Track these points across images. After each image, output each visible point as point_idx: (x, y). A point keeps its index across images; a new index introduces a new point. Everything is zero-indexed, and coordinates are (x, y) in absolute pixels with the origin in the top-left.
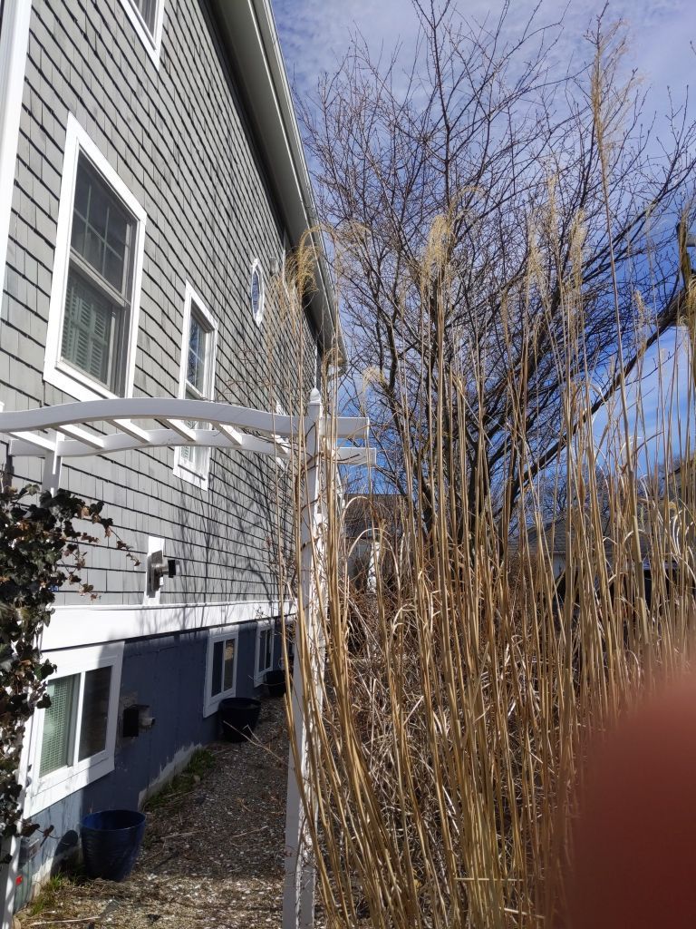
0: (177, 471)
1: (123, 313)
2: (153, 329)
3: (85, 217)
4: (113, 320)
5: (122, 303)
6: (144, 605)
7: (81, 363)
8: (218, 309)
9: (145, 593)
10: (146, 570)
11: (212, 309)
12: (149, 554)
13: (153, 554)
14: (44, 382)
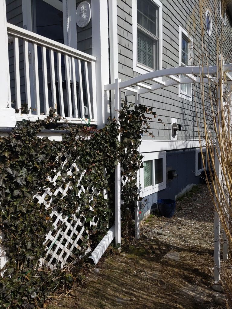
0: (180, 95)
1: (157, 42)
2: (168, 46)
3: (141, 12)
4: (154, 46)
5: (156, 39)
6: (172, 140)
7: (145, 63)
8: (192, 33)
9: (172, 136)
10: (171, 129)
11: (190, 33)
12: (172, 124)
13: (173, 124)
14: (133, 71)
